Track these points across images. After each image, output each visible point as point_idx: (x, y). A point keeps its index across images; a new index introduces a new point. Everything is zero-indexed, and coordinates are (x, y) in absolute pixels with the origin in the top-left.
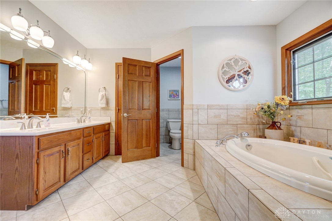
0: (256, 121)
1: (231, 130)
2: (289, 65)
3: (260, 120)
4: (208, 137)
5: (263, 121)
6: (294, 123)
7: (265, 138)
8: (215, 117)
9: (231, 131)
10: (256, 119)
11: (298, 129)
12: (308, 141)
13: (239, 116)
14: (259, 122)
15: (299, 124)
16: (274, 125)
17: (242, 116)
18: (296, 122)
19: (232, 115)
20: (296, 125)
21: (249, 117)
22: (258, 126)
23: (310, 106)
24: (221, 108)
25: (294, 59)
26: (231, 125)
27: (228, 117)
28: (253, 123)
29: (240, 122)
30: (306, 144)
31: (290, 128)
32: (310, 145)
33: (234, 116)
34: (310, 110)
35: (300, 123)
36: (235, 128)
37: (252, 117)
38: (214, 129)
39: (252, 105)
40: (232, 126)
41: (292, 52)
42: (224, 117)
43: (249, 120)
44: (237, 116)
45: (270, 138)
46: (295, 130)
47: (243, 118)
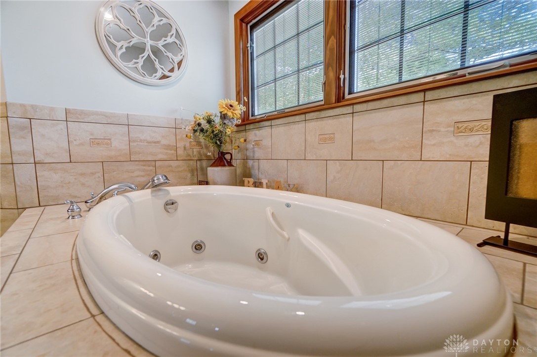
0: (195, 153)
1: (142, 173)
2: (245, 50)
3: (202, 152)
4: (75, 197)
5: (209, 154)
6: (251, 155)
7: (207, 183)
8: (95, 142)
9: (143, 176)
10: (195, 150)
11: (256, 164)
12: (264, 181)
13: (158, 142)
14: (201, 155)
15: (257, 155)
16: (222, 160)
17: (164, 142)
18: (254, 152)
19: (141, 141)
20: (254, 157)
21: (180, 145)
22: (198, 162)
23: (270, 123)
24: (110, 121)
25: (252, 40)
26: (137, 163)
27: (131, 144)
28: (189, 158)
29: (160, 157)
30: (262, 187)
31: (247, 162)
33: (148, 142)
34: (268, 129)
35: (259, 153)
36: (151, 168)
37: (188, 145)
38: (93, 174)
39: (187, 120)
40: (144, 166)
42: (119, 144)
43: (180, 152)
44: (155, 143)
45: (215, 184)
46: (253, 166)
47: (168, 147)
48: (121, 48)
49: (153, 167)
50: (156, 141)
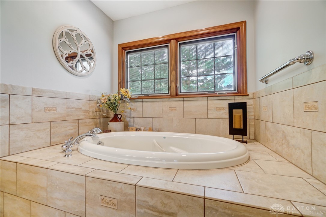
0: (97, 114)
1: (72, 128)
3: (100, 113)
5: (104, 114)
6: (129, 115)
7: (110, 131)
8: (47, 109)
9: (72, 129)
10: (98, 113)
11: (132, 120)
13: (81, 109)
14: (100, 116)
15: (132, 116)
17: (84, 108)
18: (130, 114)
19: (72, 108)
20: (130, 116)
21: (91, 110)
22: (99, 119)
23: (141, 100)
24: (56, 96)
25: (127, 58)
26: (72, 121)
27: (67, 110)
28: (95, 117)
29: (81, 117)
31: (125, 119)
32: (144, 131)
33: (76, 109)
34: (141, 103)
35: (133, 114)
36: (76, 124)
37: (94, 110)
38: (45, 130)
39: (94, 96)
40: (73, 123)
41: (126, 51)
42: (61, 110)
43: (91, 114)
44: (79, 109)
46: (130, 121)
47: (85, 111)
48: (66, 54)
49: (77, 123)
50: (79, 108)
